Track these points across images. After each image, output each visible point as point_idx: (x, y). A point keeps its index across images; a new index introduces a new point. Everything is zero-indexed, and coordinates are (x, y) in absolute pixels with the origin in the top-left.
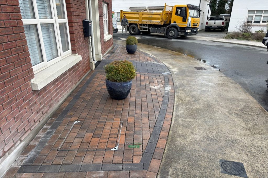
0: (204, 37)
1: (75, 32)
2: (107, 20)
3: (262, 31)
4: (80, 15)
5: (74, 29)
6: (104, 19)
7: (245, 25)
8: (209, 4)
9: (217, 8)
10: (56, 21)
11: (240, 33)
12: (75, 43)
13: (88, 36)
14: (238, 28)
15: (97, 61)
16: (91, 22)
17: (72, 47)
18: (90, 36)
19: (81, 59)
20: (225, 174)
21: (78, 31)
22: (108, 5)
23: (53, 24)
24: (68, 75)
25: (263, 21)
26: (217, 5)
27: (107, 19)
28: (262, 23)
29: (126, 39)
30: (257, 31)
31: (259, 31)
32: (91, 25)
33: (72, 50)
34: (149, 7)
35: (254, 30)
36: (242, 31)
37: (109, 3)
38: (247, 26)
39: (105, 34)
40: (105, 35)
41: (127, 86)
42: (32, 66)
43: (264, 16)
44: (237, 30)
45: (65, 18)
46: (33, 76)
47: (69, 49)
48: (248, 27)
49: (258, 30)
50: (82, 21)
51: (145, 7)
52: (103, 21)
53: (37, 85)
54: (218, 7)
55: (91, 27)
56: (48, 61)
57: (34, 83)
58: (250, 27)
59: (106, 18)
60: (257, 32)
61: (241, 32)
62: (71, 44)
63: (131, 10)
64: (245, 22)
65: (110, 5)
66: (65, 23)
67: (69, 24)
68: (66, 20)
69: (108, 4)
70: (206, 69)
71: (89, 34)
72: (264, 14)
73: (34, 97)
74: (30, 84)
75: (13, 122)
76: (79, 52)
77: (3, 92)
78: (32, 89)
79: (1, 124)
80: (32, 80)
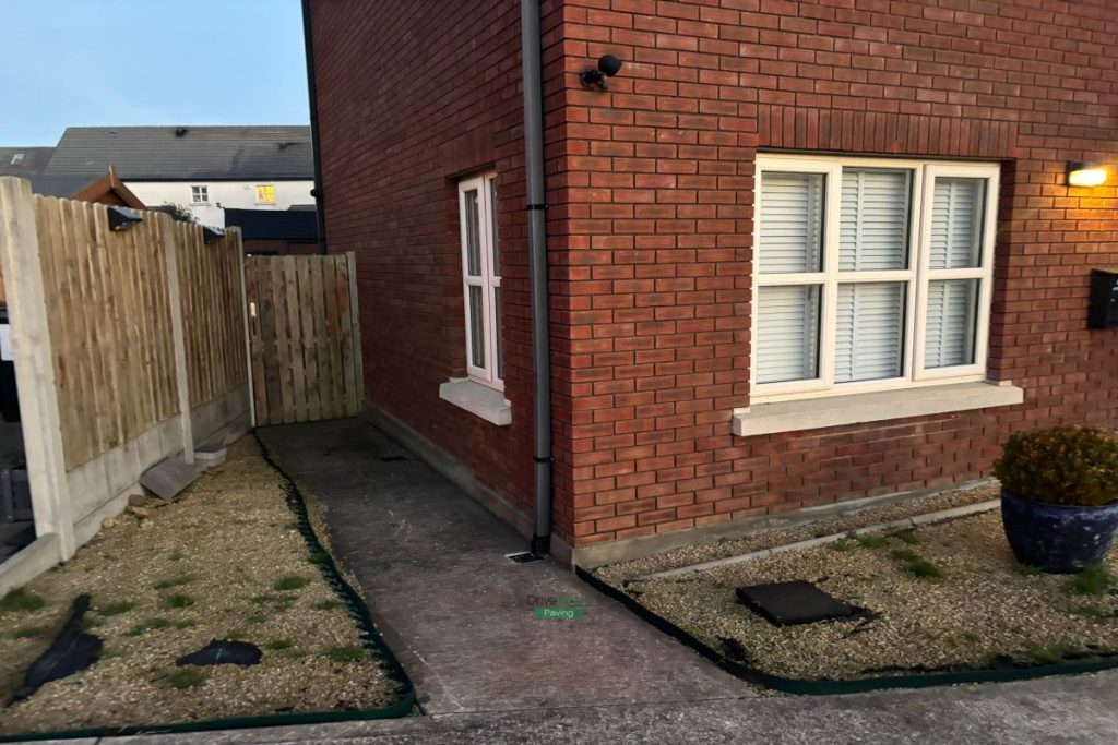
4: (1080, 251)
5: (1011, 297)
10: (920, 274)
17: (991, 357)
33: (990, 368)
45: (980, 265)
46: (744, 402)
47: (968, 361)
50: (1085, 273)
53: (740, 423)
57: (738, 417)
62: (991, 346)
66: (979, 280)
67: (994, 281)
68: (985, 273)
73: (733, 453)
74: (729, 417)
75: (648, 478)
76: (1026, 376)
77: (643, 411)
78: (732, 430)
79: (620, 469)
80: (738, 411)
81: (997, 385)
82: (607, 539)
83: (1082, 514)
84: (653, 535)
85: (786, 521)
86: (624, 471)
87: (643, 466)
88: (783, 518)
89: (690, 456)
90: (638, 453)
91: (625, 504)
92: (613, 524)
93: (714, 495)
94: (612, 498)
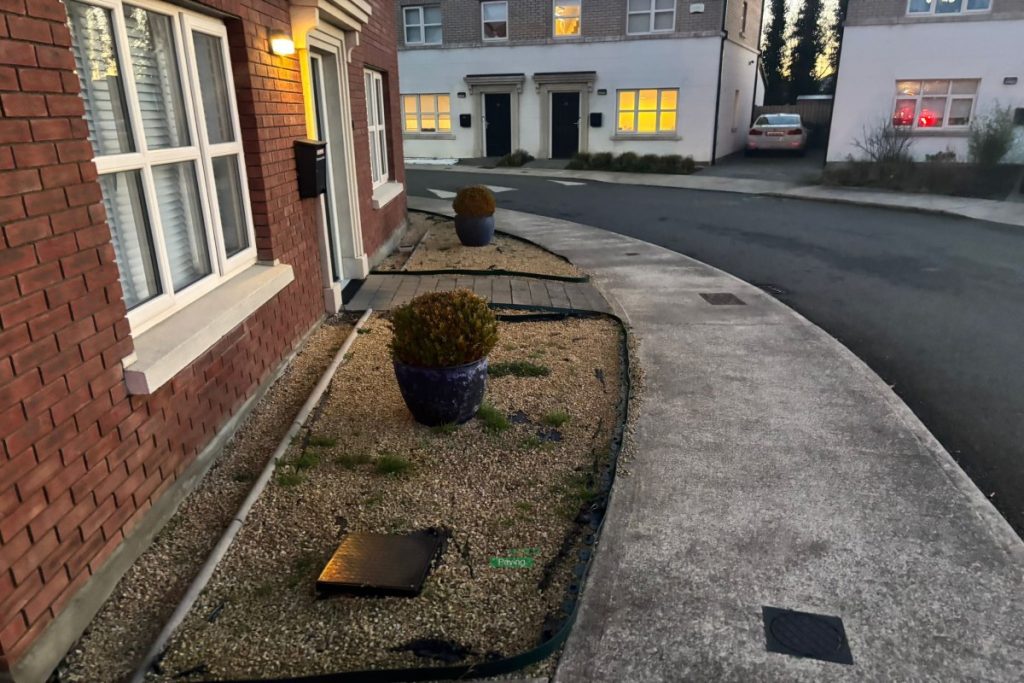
0: (742, 181)
1: (267, 185)
2: (380, 132)
3: (952, 155)
4: (286, 123)
5: (265, 173)
6: (371, 128)
7: (887, 135)
8: (755, 61)
9: (786, 73)
10: (204, 151)
11: (871, 163)
12: (271, 220)
13: (315, 195)
14: (863, 144)
15: (347, 282)
16: (323, 146)
17: (258, 237)
18: (322, 196)
19: (291, 277)
20: (780, 655)
21: (279, 180)
22: (383, 78)
23: (193, 163)
24: (245, 338)
25: (950, 119)
26: (787, 62)
27: (383, 127)
28: (950, 124)
29: (453, 195)
30: (930, 154)
31: (940, 156)
32: (325, 154)
33: (259, 249)
34: (536, 74)
35: (921, 150)
36: (877, 156)
37: (390, 70)
38: (896, 136)
39: (378, 182)
40: (376, 185)
41: (465, 379)
42: (126, 312)
43: (954, 100)
44: (858, 155)
45: (231, 138)
46: (128, 347)
47: (246, 245)
48: (899, 142)
49: (934, 152)
50: (291, 145)
51: (522, 74)
52: (366, 134)
53: (144, 377)
54: (789, 67)
55: (324, 162)
56: (176, 292)
57: (133, 369)
58: (907, 142)
59: (380, 123)
60: (933, 158)
61: (874, 160)
62: (255, 226)
63: (472, 86)
64: (887, 124)
65: (391, 76)
66: (234, 157)
67: (245, 156)
68: (236, 147)
69: (384, 74)
70: (744, 300)
71: (320, 187)
72: (953, 93)
73: (135, 419)
74: (119, 375)
75: (65, 504)
76: (284, 252)
77: (34, 404)
78: (128, 390)
79: (29, 510)
80: (127, 361)
81: (272, 265)
82: (44, 625)
83: (479, 366)
84: (90, 581)
85: (195, 477)
86: (36, 511)
87: (56, 490)
88: (191, 477)
89: (99, 445)
90: (45, 472)
91: (50, 559)
92: (44, 599)
93: (131, 485)
94: (33, 561)
